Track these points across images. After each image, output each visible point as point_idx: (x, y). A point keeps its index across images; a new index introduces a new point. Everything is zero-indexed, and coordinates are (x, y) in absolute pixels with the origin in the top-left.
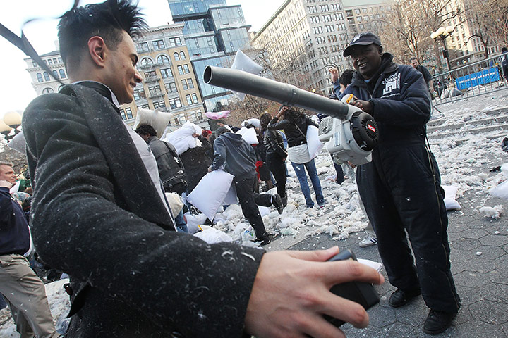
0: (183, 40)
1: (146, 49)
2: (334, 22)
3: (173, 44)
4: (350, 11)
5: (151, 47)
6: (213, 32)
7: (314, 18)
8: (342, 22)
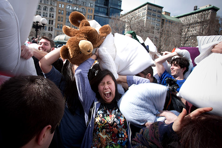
0: (94, 6)
1: (78, 3)
2: (156, 21)
3: (90, 6)
4: (164, 20)
5: (80, 3)
6: (107, 7)
7: (149, 17)
8: (159, 23)
